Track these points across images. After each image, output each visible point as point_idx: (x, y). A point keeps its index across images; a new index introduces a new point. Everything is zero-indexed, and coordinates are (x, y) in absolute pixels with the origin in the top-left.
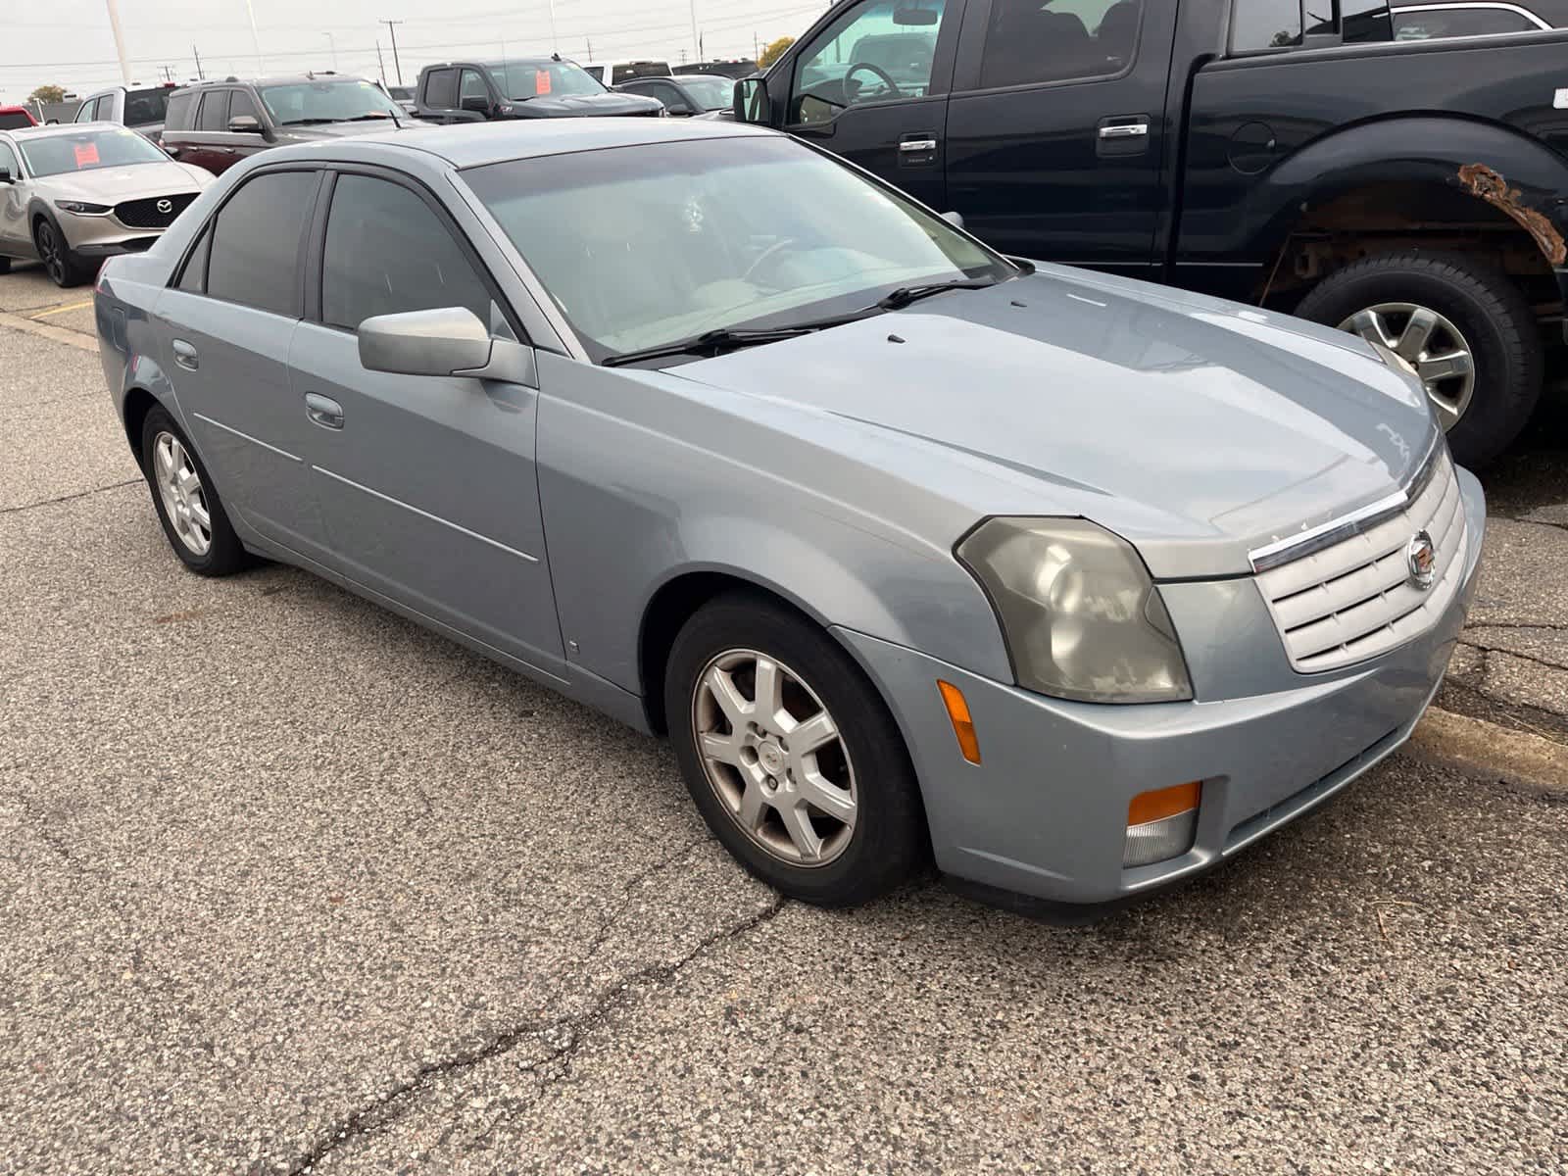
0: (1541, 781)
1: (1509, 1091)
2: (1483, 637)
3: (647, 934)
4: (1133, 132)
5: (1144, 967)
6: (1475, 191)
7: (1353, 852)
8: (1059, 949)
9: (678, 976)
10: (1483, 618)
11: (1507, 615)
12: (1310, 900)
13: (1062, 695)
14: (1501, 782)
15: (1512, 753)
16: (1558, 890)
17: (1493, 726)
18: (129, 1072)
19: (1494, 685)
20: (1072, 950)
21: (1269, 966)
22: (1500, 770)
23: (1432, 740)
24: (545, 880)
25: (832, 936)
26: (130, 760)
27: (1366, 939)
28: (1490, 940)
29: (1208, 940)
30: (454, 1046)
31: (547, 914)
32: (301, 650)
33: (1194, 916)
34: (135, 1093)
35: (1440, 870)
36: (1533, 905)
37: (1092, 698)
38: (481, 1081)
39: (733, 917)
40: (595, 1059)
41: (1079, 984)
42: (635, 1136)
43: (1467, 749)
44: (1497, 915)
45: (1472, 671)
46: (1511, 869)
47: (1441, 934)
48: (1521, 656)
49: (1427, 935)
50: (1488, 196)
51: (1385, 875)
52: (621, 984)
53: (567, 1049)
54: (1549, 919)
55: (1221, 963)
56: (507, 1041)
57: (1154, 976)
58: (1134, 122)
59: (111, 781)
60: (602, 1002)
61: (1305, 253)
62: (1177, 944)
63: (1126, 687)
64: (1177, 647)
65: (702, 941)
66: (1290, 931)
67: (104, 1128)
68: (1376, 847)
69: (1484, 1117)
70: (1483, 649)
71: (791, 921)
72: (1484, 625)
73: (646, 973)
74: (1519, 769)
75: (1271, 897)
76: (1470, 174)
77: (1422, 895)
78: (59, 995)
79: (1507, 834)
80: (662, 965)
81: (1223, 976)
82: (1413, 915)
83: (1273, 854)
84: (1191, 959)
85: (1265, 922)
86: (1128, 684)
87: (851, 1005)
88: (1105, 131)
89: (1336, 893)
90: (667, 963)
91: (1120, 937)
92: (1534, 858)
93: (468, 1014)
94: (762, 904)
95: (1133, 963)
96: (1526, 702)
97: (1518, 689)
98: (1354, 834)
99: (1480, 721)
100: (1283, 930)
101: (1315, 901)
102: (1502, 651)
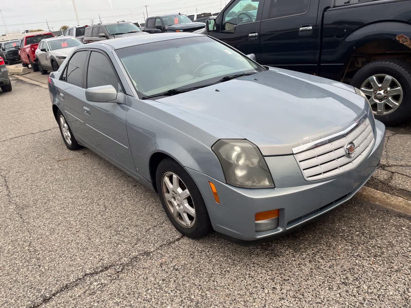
0: (399, 211)
1: (361, 298)
2: (393, 169)
3: (147, 243)
4: (308, 29)
5: (270, 258)
6: (401, 42)
7: (338, 229)
8: (249, 252)
9: (151, 254)
10: (395, 164)
11: (403, 163)
12: (321, 242)
13: (237, 186)
14: (387, 211)
15: (392, 202)
16: (393, 242)
17: (389, 195)
18: (21, 271)
19: (393, 183)
20: (253, 252)
21: (304, 259)
22: (388, 207)
23: (370, 198)
24: (127, 228)
25: (192, 246)
26: (42, 196)
27: (333, 253)
28: (369, 255)
29: (289, 251)
30: (94, 269)
31: (125, 237)
32: (87, 169)
33: (288, 244)
34: (21, 276)
35: (360, 235)
36: (385, 246)
37: (245, 187)
38: (97, 278)
39: (169, 240)
40: (126, 274)
41: (251, 262)
42: (129, 294)
43: (380, 201)
44: (373, 248)
45: (388, 179)
46: (381, 236)
47: (355, 253)
48: (403, 175)
49: (351, 253)
50: (404, 43)
51: (344, 236)
52: (137, 255)
53: (120, 271)
54: (389, 250)
55: (291, 258)
56: (107, 268)
57: (272, 260)
58: (309, 26)
59: (36, 200)
60: (132, 260)
61: (358, 60)
62: (281, 252)
63: (255, 184)
64: (269, 174)
65: (160, 246)
66: (313, 250)
67: (12, 284)
68: (344, 228)
69: (351, 304)
70: (393, 173)
71: (183, 241)
72: (395, 166)
73: (144, 253)
74: (393, 207)
75: (310, 241)
76: (399, 37)
77: (353, 242)
78: (11, 252)
79: (383, 225)
80: (149, 251)
81: (290, 261)
82: (349, 247)
83: (315, 229)
84: (283, 256)
85: (307, 247)
86: (255, 183)
87: (191, 264)
88: (301, 29)
89: (329, 240)
90: (150, 251)
91: (266, 250)
92: (389, 233)
93: (100, 261)
94: (177, 237)
95: (268, 257)
96: (401, 188)
97: (399, 184)
98: (339, 224)
99: (385, 193)
100: (311, 249)
101: (322, 242)
102: (398, 173)
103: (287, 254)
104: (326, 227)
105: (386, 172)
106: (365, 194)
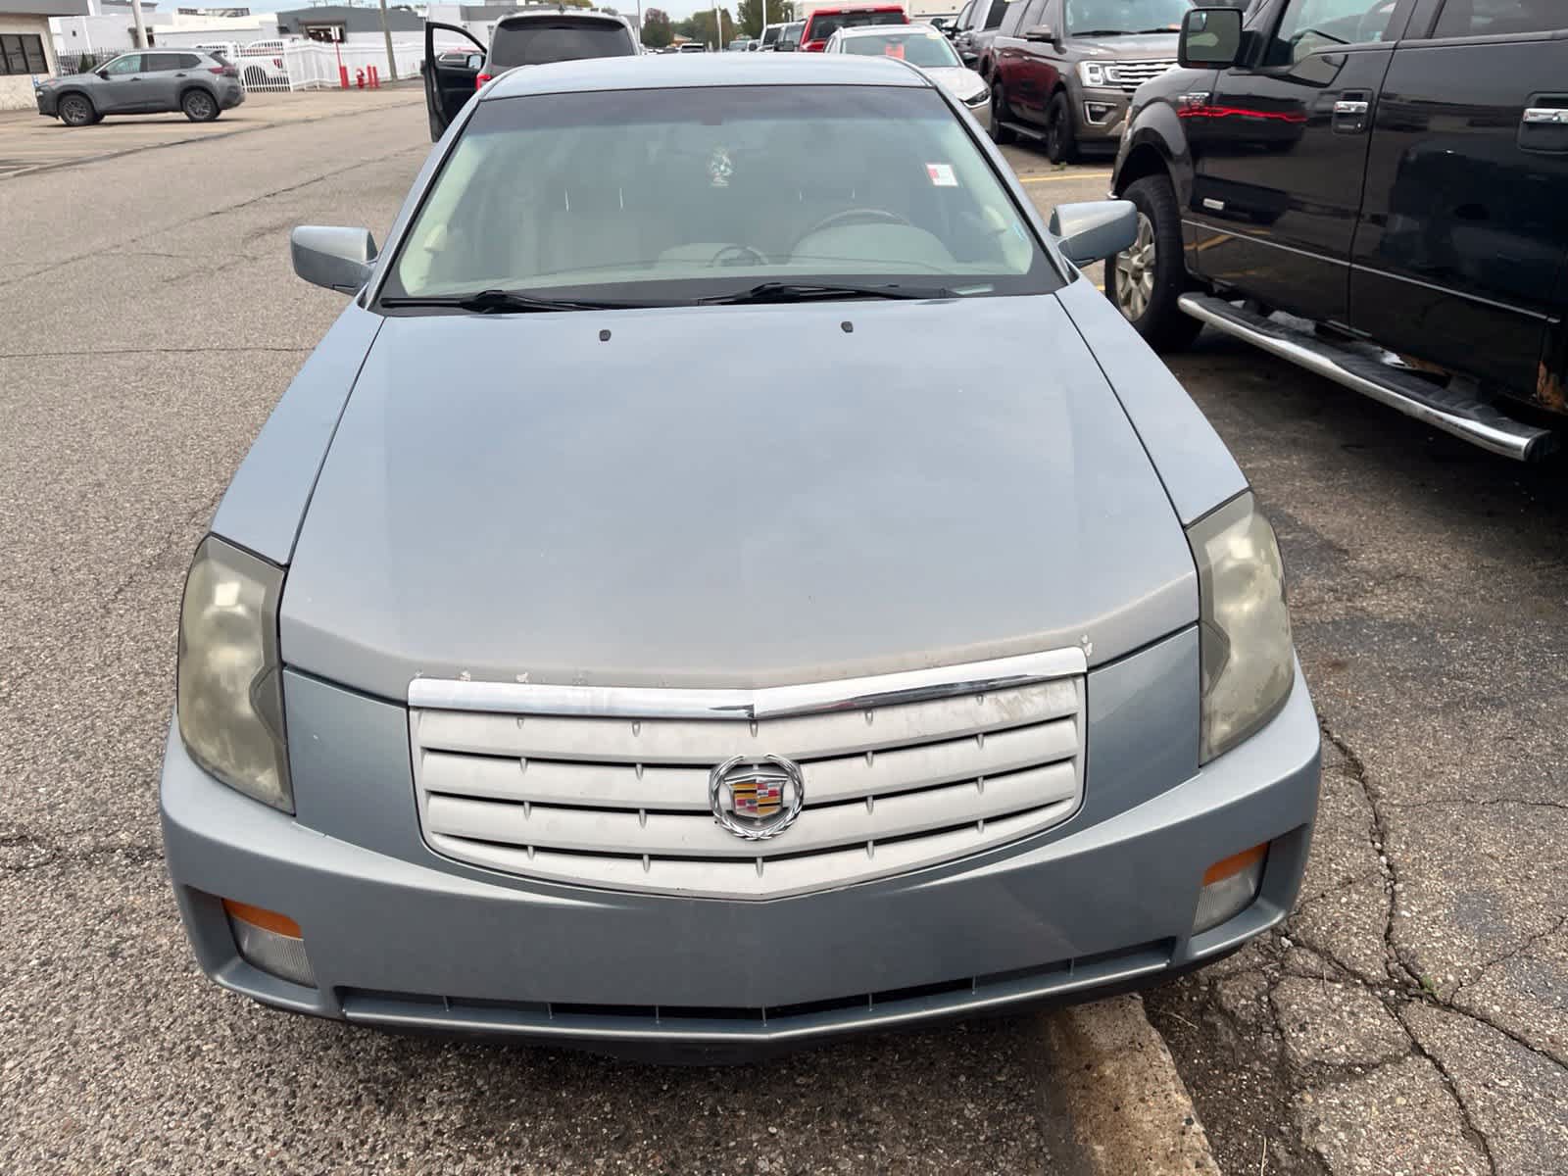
2: (1447, 1033)
5: (360, 1097)
9: (144, 864)
10: (1499, 1008)
12: (598, 1156)
17: (1203, 1144)
19: (1326, 1101)
23: (1103, 1107)
29: (446, 1117)
33: (485, 1088)
40: (18, 885)
41: (295, 1069)
43: (1121, 1147)
45: (1338, 1065)
53: (26, 869)
55: (411, 1145)
56: (20, 840)
57: (349, 1110)
60: (92, 852)
62: (423, 1100)
68: (771, 1161)
70: (1419, 1049)
73: (143, 850)
75: (574, 1126)
80: (159, 850)
81: (386, 1156)
83: (668, 1090)
84: (401, 1120)
85: (519, 1145)
95: (361, 1086)
96: (1323, 1149)
97: (1346, 1126)
98: (782, 1133)
99: (1197, 1127)
100: (516, 1162)
101: (600, 1162)
102: (1440, 1068)
103: (423, 1123)
104: (714, 1114)
105: (1390, 1025)
106: (1108, 1072)
